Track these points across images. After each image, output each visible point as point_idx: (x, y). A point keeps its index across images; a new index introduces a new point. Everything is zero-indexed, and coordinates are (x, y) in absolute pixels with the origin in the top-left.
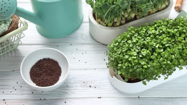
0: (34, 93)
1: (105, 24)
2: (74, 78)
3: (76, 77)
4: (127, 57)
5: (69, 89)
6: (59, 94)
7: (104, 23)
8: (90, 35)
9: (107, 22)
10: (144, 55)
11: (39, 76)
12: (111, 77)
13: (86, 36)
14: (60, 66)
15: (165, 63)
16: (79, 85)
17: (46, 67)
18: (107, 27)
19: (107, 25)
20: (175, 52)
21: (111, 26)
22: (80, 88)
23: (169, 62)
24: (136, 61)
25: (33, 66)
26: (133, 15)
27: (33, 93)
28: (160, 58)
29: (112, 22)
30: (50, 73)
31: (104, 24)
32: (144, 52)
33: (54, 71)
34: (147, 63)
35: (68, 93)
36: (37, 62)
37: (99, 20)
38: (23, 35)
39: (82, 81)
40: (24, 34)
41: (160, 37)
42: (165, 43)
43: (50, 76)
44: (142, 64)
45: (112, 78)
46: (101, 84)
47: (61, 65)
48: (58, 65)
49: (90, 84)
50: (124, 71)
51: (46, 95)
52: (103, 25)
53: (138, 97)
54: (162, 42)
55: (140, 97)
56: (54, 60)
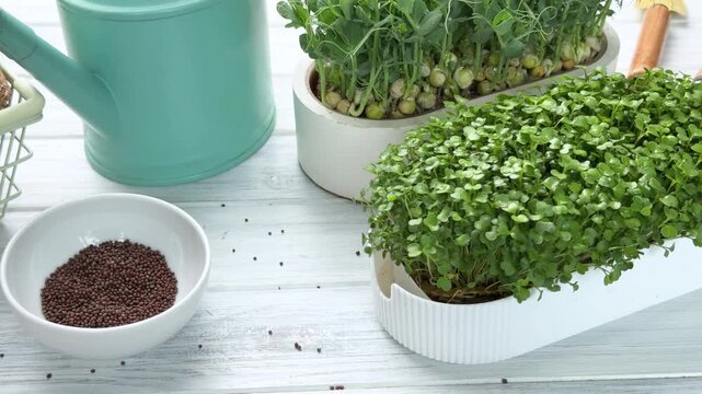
0: (53, 378)
1: (357, 107)
2: (232, 320)
3: (239, 314)
4: (442, 188)
5: (208, 357)
6: (162, 378)
7: (353, 107)
8: (299, 172)
9: (365, 100)
10: (514, 177)
11: (83, 303)
12: (385, 298)
13: (285, 176)
14: (172, 270)
15: (601, 206)
16: (250, 342)
17: (114, 270)
18: (364, 121)
19: (364, 111)
20: (640, 170)
21: (382, 119)
22: (255, 355)
23: (617, 205)
24: (483, 199)
25: (59, 269)
26: (465, 78)
27: (49, 376)
28: (580, 193)
29: (386, 102)
30: (127, 294)
31: (352, 110)
32: (513, 168)
33: (144, 287)
34: (526, 205)
35: (202, 375)
36: (76, 256)
37: (334, 97)
38: (27, 154)
39: (265, 328)
40: (31, 149)
41: (573, 123)
42: (597, 140)
43: (129, 305)
44: (506, 210)
45: (388, 300)
46: (346, 338)
47: (176, 264)
48: (165, 264)
49: (296, 339)
50: (433, 245)
51: (107, 382)
52: (351, 115)
53: (500, 381)
54: (584, 137)
55: (509, 380)
56: (149, 248)
